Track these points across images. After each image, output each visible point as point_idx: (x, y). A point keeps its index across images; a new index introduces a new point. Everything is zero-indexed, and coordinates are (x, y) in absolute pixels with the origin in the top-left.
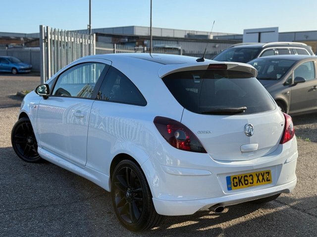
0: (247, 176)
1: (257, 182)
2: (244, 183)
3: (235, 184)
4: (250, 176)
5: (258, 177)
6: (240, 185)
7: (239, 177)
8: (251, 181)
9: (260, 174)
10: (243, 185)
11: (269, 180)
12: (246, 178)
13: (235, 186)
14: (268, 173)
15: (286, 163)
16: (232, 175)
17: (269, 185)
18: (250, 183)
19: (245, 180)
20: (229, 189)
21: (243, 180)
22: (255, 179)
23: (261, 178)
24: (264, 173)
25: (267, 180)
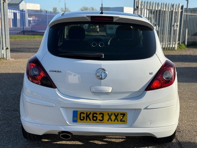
1: (108, 121)
2: (91, 119)
3: (82, 118)
4: (100, 114)
5: (110, 116)
6: (87, 120)
7: (87, 113)
8: (101, 119)
9: (113, 114)
10: (90, 120)
11: (124, 121)
12: (95, 115)
14: (124, 115)
15: (146, 108)
16: (80, 110)
17: (123, 125)
18: (100, 120)
19: (93, 117)
20: (75, 121)
21: (91, 116)
22: (106, 117)
23: (113, 117)
24: (118, 114)
25: (121, 121)
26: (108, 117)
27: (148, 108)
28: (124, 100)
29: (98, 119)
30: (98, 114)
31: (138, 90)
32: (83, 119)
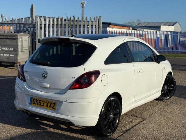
0: (41, 101)
1: (46, 106)
4: (43, 101)
8: (43, 105)
9: (49, 103)
10: (37, 104)
11: (54, 108)
12: (40, 102)
13: (33, 103)
14: (55, 104)
15: (66, 101)
16: (34, 97)
19: (39, 103)
20: (30, 104)
23: (49, 105)
24: (52, 103)
25: (53, 108)
26: (46, 104)
27: (67, 101)
28: (56, 94)
29: (41, 104)
30: (42, 101)
31: (64, 88)
32: (34, 103)
